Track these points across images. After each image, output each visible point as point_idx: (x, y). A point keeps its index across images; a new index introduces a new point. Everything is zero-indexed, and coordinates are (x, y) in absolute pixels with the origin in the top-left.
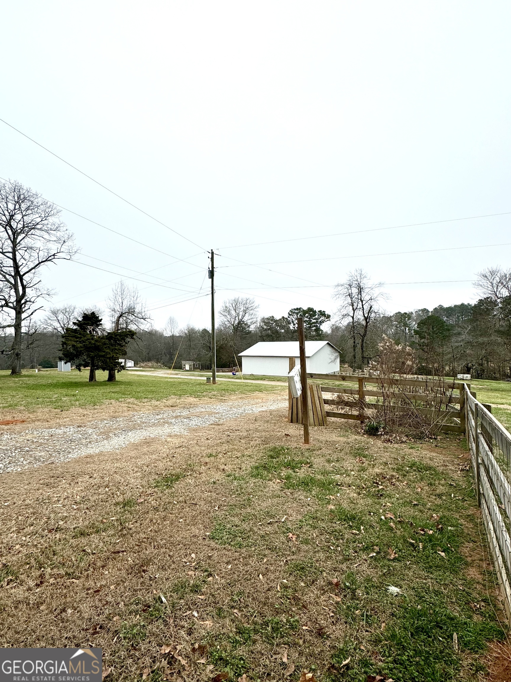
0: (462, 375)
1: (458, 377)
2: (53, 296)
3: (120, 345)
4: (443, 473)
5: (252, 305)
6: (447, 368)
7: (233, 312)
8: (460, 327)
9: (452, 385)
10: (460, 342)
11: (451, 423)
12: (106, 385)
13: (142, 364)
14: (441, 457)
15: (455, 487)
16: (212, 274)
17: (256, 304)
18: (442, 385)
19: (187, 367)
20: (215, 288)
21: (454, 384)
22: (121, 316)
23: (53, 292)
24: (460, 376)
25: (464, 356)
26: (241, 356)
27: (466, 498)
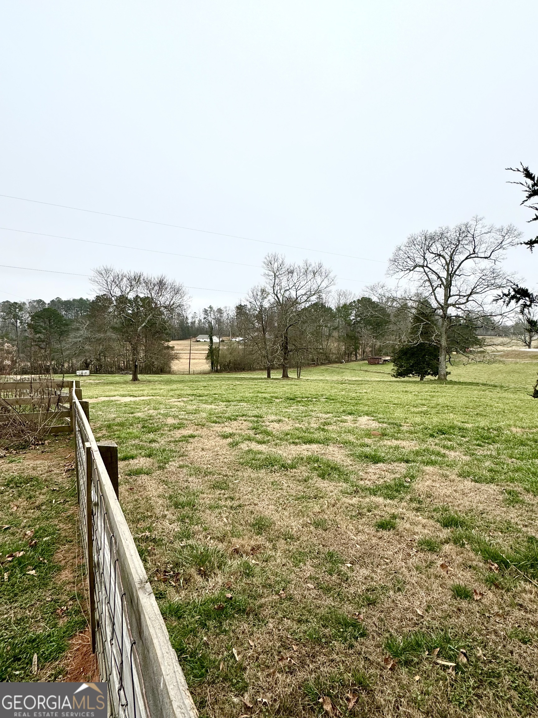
0: (81, 371)
1: (77, 374)
4: (46, 480)
6: (66, 365)
8: (79, 322)
9: (61, 384)
10: (79, 338)
11: (63, 423)
14: (47, 463)
15: (58, 491)
18: (50, 384)
21: (63, 382)
24: (79, 373)
25: (82, 352)
27: (68, 500)
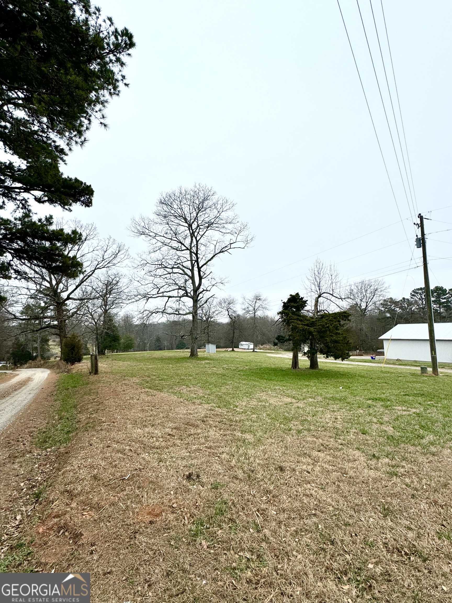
2: (225, 284)
5: (381, 286)
13: (261, 347)
22: (320, 296)
23: (226, 280)
26: (382, 340)
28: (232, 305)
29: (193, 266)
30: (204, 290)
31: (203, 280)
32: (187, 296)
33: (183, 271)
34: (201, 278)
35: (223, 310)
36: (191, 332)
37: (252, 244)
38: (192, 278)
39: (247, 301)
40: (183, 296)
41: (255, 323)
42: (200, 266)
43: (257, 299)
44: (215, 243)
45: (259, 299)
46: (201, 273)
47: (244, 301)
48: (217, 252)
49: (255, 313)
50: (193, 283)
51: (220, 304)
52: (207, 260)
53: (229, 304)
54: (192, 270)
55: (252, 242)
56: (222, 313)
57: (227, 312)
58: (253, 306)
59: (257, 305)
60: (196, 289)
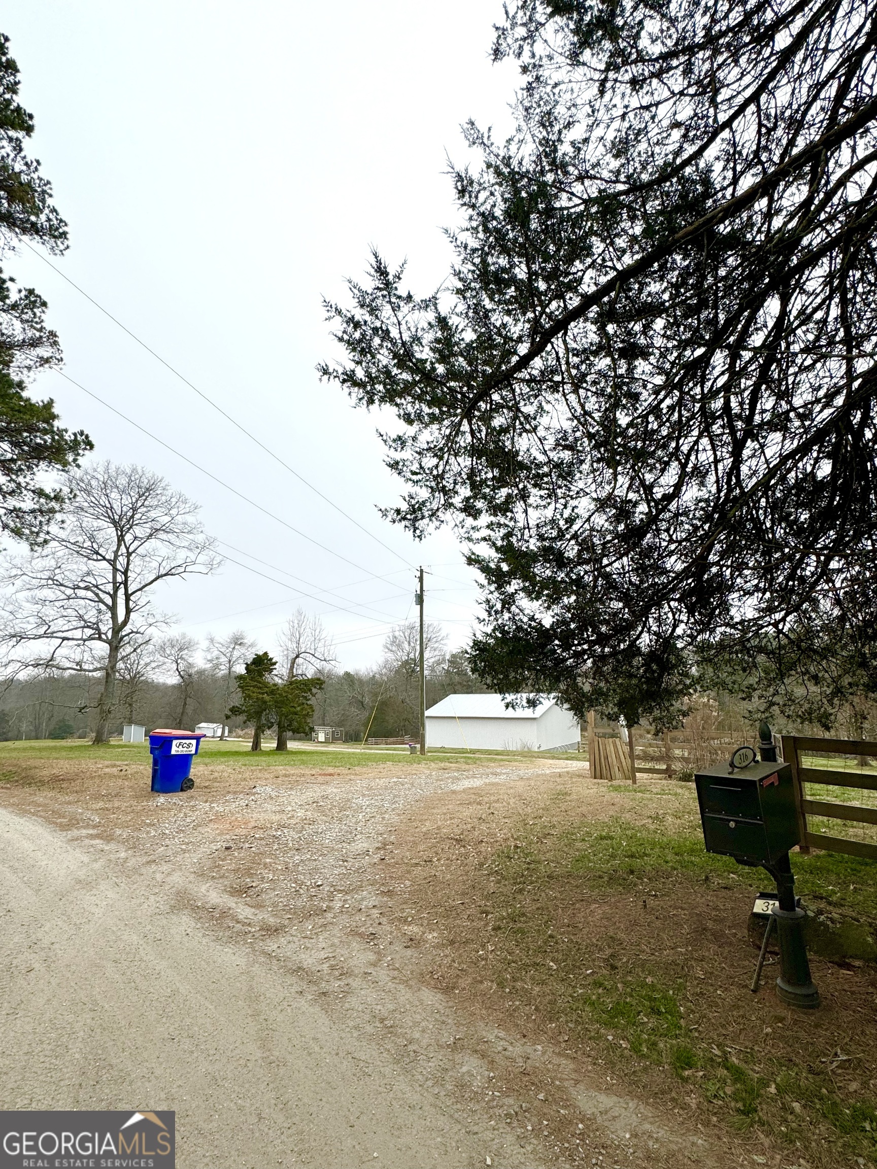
2: (172, 625)
3: (305, 698)
5: (437, 635)
7: (406, 645)
12: (273, 754)
13: (241, 733)
16: (420, 599)
17: (443, 633)
19: (321, 737)
20: (425, 618)
22: (297, 656)
28: (186, 651)
29: (116, 589)
30: (132, 632)
31: (132, 614)
32: (100, 638)
33: (97, 595)
34: (128, 611)
35: (166, 660)
36: (101, 700)
37: (219, 570)
38: (113, 609)
39: (217, 645)
40: (91, 638)
41: (228, 688)
42: (130, 592)
43: (236, 644)
44: (160, 560)
45: (240, 644)
46: (131, 603)
47: (211, 646)
48: (163, 572)
49: (230, 669)
50: (114, 617)
51: (163, 648)
52: (143, 584)
53: (181, 649)
54: (114, 597)
55: (221, 567)
56: (164, 667)
57: (174, 666)
58: (228, 655)
59: (236, 654)
60: (117, 629)
